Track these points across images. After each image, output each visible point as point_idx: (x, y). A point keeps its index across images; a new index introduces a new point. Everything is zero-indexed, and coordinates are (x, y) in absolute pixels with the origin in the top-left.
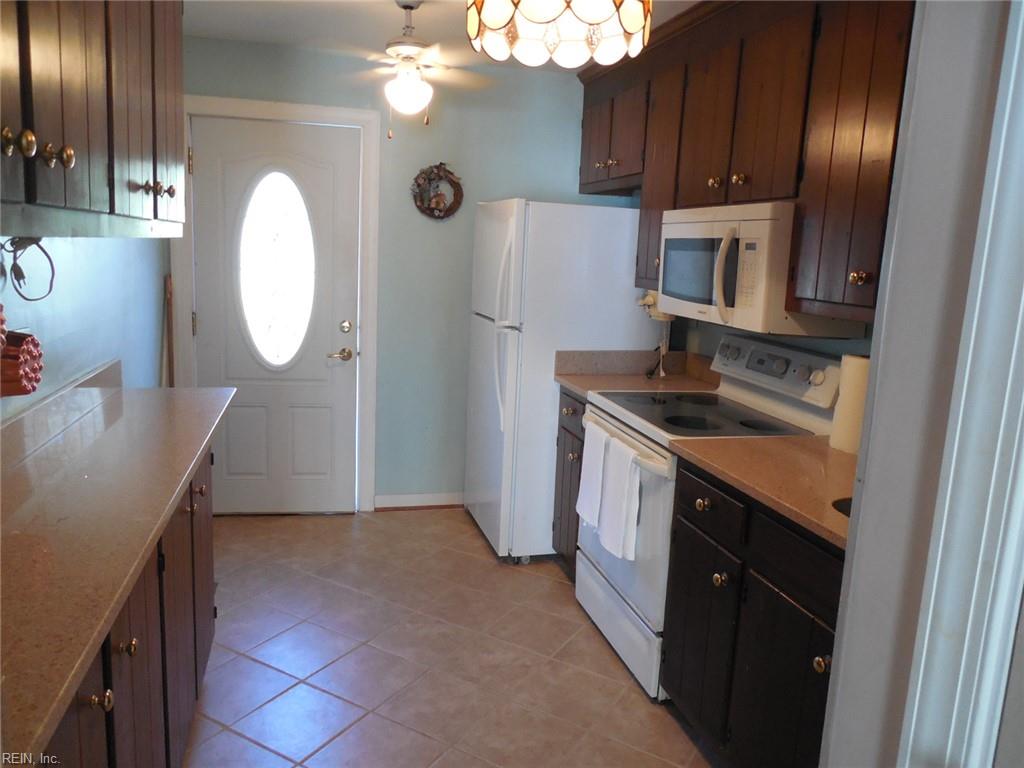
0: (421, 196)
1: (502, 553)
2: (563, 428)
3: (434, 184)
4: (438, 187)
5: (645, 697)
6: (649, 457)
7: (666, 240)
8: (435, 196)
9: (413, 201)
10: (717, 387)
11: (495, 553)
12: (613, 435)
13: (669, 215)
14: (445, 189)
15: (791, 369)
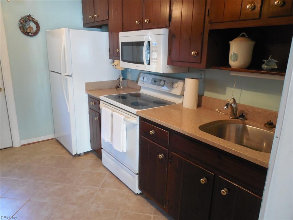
0: (23, 27)
1: (74, 153)
2: (91, 109)
3: (28, 23)
4: (29, 24)
5: (133, 194)
6: (128, 118)
7: (122, 43)
8: (28, 28)
9: (20, 30)
10: (140, 90)
11: (71, 154)
12: (113, 111)
13: (121, 34)
14: (32, 25)
15: (166, 83)
